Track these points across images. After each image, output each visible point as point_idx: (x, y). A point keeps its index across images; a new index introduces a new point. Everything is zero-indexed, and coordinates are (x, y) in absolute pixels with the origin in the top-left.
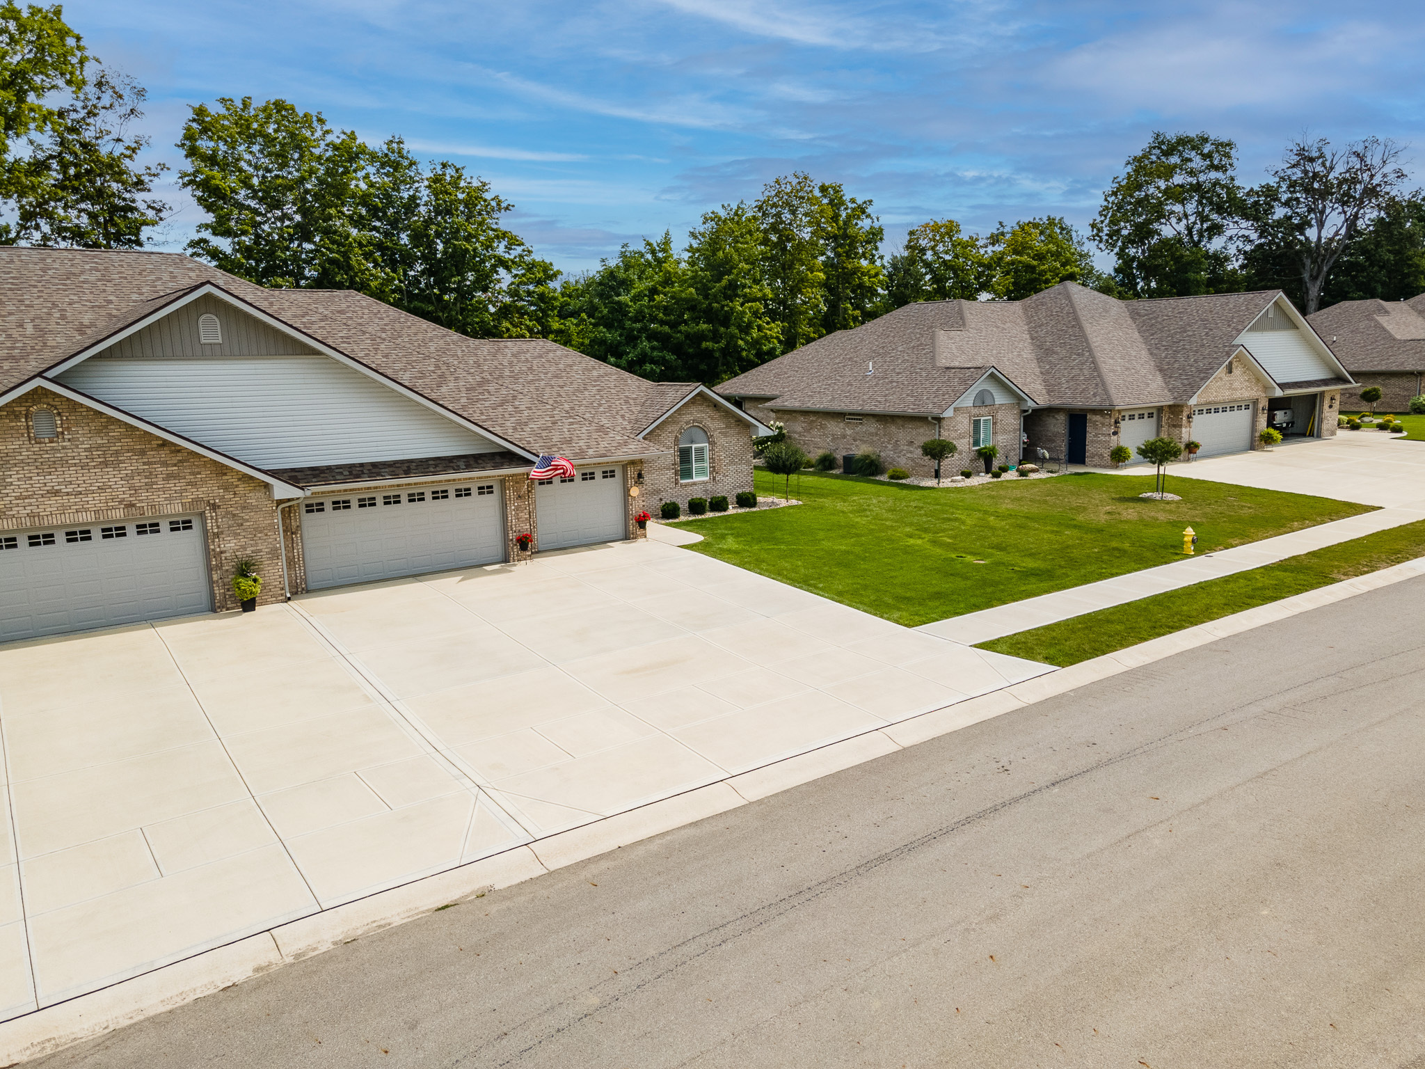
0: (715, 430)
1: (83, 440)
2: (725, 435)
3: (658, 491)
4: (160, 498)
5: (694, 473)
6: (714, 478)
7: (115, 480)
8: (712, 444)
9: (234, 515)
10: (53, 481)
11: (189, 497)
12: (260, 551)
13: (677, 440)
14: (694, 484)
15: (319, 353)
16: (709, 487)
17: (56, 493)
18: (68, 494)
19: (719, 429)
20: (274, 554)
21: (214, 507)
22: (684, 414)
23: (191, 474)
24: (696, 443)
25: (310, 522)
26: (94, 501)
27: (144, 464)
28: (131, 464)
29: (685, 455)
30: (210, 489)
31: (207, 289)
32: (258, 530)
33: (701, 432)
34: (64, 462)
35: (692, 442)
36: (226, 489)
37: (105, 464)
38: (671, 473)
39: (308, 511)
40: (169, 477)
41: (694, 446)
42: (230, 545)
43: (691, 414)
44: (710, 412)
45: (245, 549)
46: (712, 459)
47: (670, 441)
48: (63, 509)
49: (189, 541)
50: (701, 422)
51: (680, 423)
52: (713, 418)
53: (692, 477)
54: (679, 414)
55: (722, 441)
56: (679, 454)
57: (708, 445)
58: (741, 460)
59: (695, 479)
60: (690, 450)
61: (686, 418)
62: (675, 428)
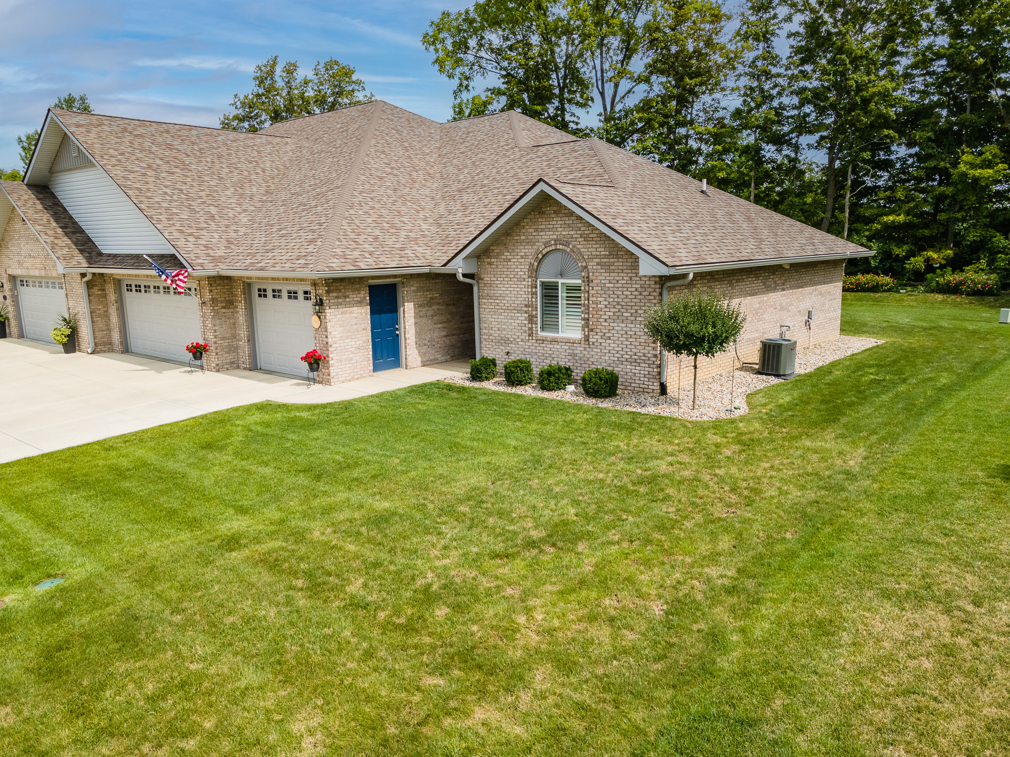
0: (591, 258)
2: (608, 268)
3: (506, 341)
4: (51, 265)
7: (40, 249)
8: (588, 281)
9: (70, 283)
12: (79, 312)
16: (579, 350)
19: (597, 257)
20: (84, 317)
21: (64, 275)
22: (542, 230)
29: (550, 292)
32: (77, 296)
38: (523, 318)
39: (127, 290)
41: (561, 281)
42: (71, 304)
43: (552, 229)
45: (75, 308)
47: (524, 269)
48: (33, 266)
50: (567, 244)
51: (534, 244)
52: (586, 239)
53: (558, 332)
54: (536, 230)
55: (601, 277)
56: (539, 289)
57: (581, 282)
58: (635, 315)
59: (563, 333)
60: (556, 288)
61: (546, 236)
62: (531, 251)
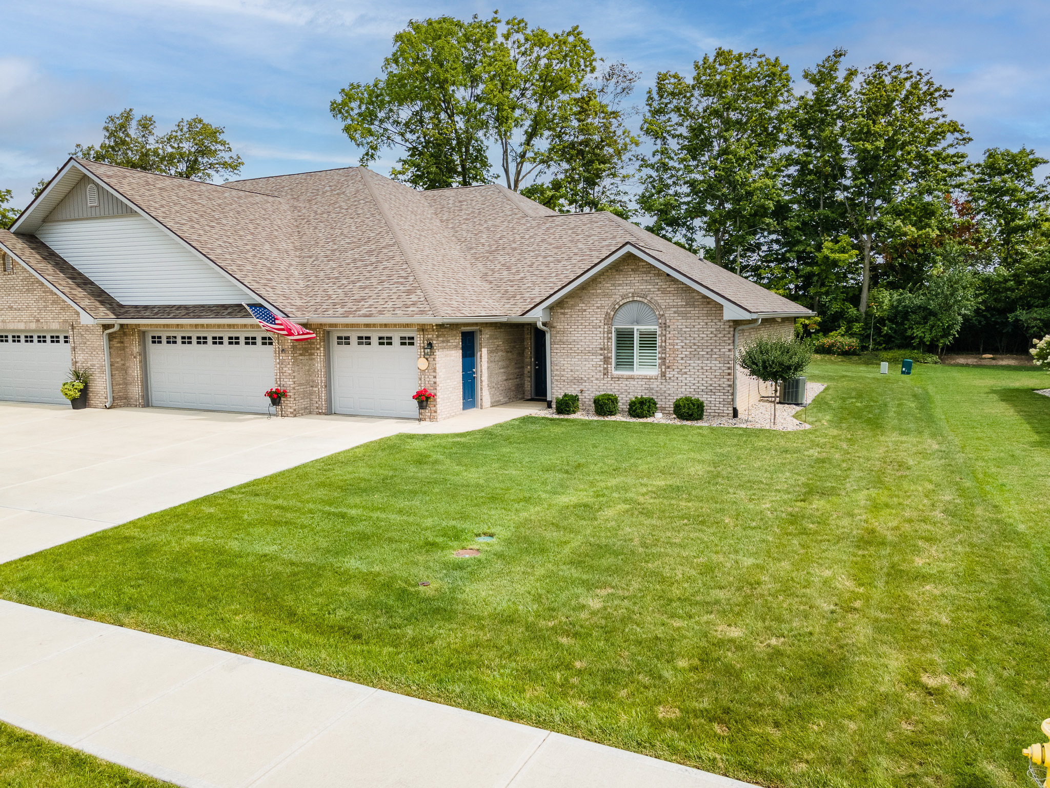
0: (668, 307)
1: (20, 274)
2: (685, 316)
3: (580, 381)
5: (635, 363)
6: (663, 375)
7: (31, 300)
9: (83, 335)
10: (10, 300)
11: (62, 318)
12: (95, 365)
13: (609, 320)
14: (632, 378)
15: (136, 211)
18: (16, 310)
19: (674, 306)
20: (103, 370)
21: (73, 328)
22: (619, 285)
24: (639, 324)
25: (155, 352)
26: (26, 316)
28: (39, 292)
29: (624, 339)
30: (71, 315)
31: (71, 164)
32: (93, 348)
33: (647, 311)
34: (13, 288)
35: (634, 322)
37: (28, 291)
38: (598, 360)
39: (154, 342)
41: (636, 328)
42: (81, 358)
43: (631, 284)
44: (662, 284)
45: (87, 361)
46: (663, 349)
48: (15, 319)
49: (69, 349)
51: (610, 296)
52: (664, 292)
53: (633, 371)
54: (613, 285)
55: (677, 323)
56: (614, 335)
57: (657, 327)
58: (711, 353)
59: (638, 371)
60: (631, 334)
61: (623, 290)
62: (607, 302)
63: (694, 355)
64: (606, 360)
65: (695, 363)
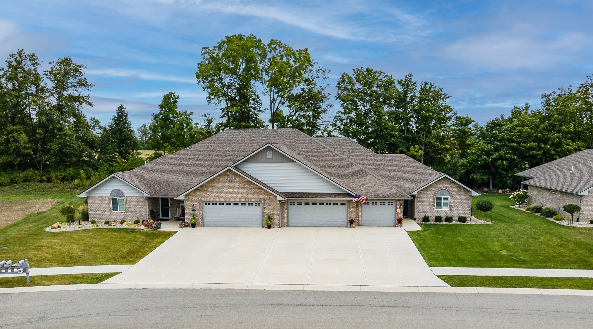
0: (453, 191)
1: (238, 182)
2: (458, 194)
3: (425, 212)
4: (252, 197)
5: (442, 207)
6: (451, 210)
7: (243, 191)
8: (452, 197)
9: (269, 203)
10: (231, 190)
11: (259, 197)
12: (274, 213)
13: (435, 194)
14: (442, 211)
15: (295, 161)
16: (448, 213)
17: (232, 193)
18: (234, 194)
19: (455, 191)
20: (278, 215)
21: (264, 200)
22: (439, 185)
23: (260, 191)
24: (444, 196)
25: (291, 208)
26: (239, 196)
27: (250, 188)
28: (247, 188)
29: (439, 200)
30: (264, 196)
31: (269, 145)
32: (274, 208)
33: (447, 192)
34: (234, 186)
35: (442, 195)
36: (267, 196)
37: (242, 187)
38: (431, 206)
39: (291, 204)
40: (255, 192)
41: (443, 197)
42: (267, 211)
43: (441, 184)
44: (452, 185)
45: (271, 212)
46: (451, 203)
47: (432, 194)
48: (233, 197)
49: (259, 208)
50: (447, 188)
51: (436, 188)
52: (452, 187)
53: (441, 208)
54: (437, 185)
55: (456, 196)
56: (436, 199)
57: (449, 197)
58: (465, 204)
59: (442, 209)
60: (441, 198)
61: (440, 186)
62: (435, 189)
63: (460, 204)
64: (434, 206)
65: (460, 207)
